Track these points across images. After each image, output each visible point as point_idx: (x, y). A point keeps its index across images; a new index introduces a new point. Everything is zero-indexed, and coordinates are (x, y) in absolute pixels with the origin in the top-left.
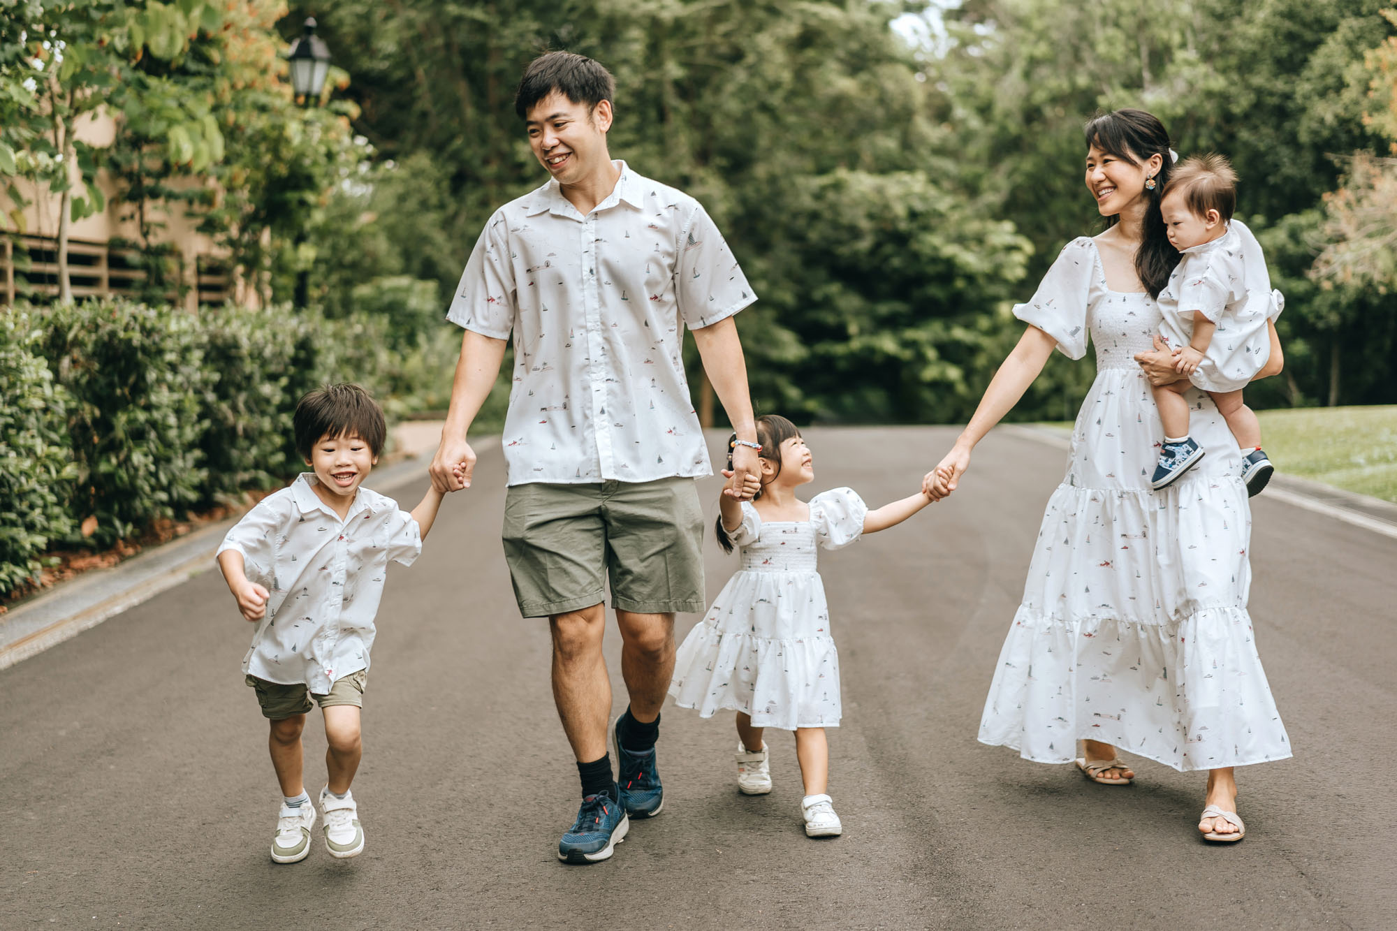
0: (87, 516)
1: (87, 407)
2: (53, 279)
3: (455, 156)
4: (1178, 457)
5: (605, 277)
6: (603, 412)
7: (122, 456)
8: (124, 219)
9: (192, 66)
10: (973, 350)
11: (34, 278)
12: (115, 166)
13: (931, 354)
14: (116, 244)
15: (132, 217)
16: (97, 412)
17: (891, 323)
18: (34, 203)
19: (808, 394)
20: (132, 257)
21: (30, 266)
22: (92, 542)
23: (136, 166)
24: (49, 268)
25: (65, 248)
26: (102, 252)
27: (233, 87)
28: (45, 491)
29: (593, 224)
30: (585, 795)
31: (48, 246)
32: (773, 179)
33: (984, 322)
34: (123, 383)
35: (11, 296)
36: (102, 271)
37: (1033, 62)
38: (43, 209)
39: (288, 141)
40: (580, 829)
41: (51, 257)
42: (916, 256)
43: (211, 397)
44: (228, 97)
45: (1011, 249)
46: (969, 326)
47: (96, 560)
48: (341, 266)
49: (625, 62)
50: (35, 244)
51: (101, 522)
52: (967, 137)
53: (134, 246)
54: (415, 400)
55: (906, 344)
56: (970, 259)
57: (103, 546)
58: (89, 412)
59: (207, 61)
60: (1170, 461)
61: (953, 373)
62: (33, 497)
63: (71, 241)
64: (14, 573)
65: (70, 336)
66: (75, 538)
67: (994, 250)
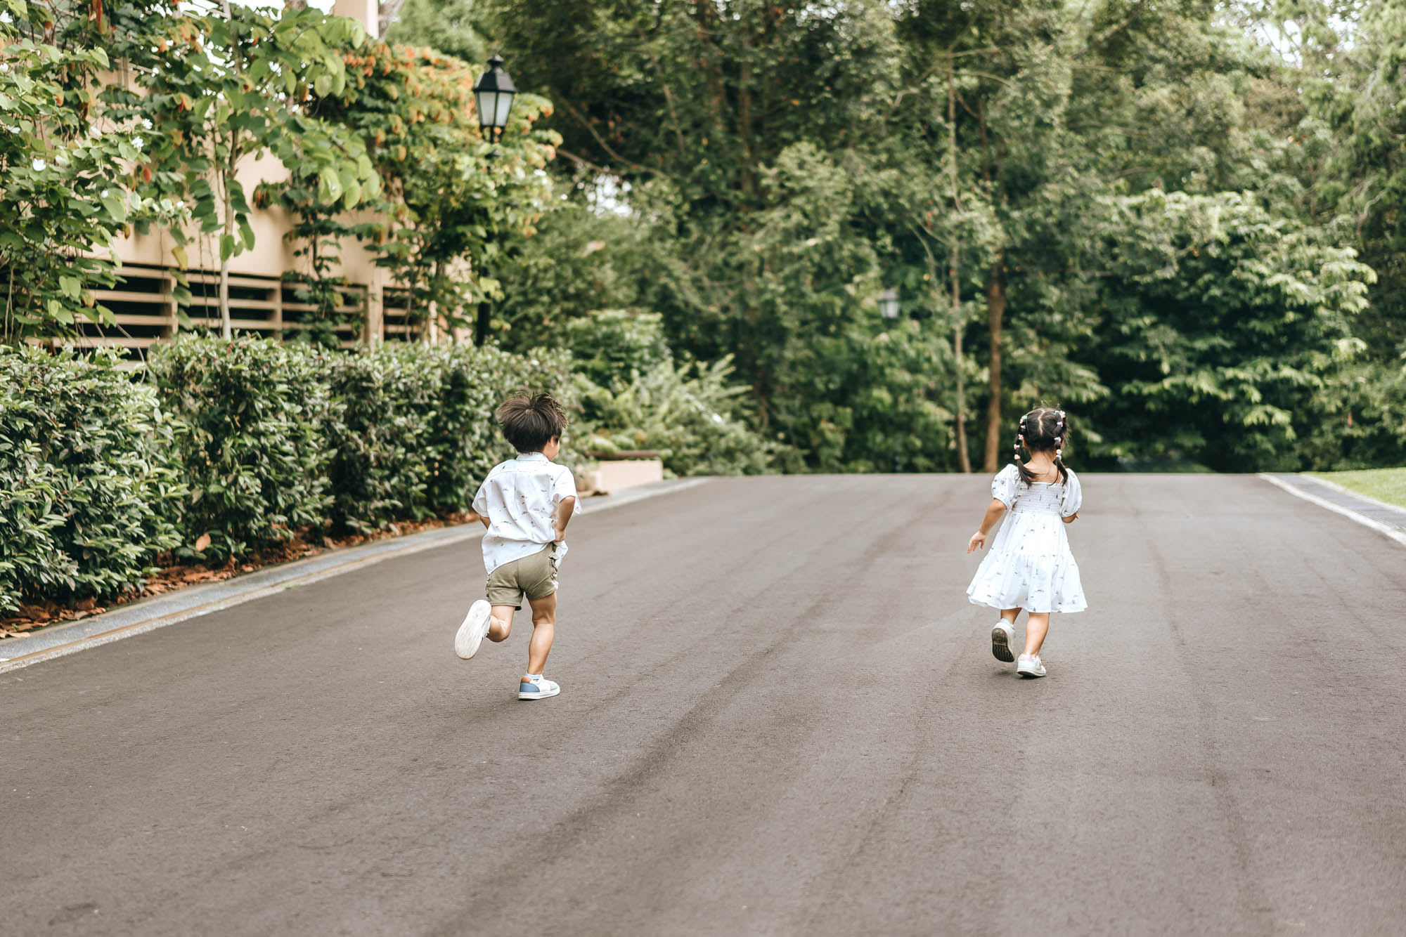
0: (202, 534)
1: (201, 432)
2: (214, 312)
3: (700, 180)
7: (230, 479)
8: (298, 253)
9: (369, 102)
10: (1307, 391)
11: (194, 311)
12: (287, 201)
13: (1256, 396)
14: (290, 278)
15: (306, 251)
16: (211, 438)
17: (1210, 360)
18: (197, 240)
19: (1110, 440)
20: (302, 290)
21: (192, 300)
22: (203, 556)
23: (311, 203)
24: (212, 302)
25: (226, 282)
26: (276, 285)
27: (407, 122)
28: (145, 506)
31: (210, 280)
32: (1065, 201)
33: (1319, 361)
34: (234, 412)
35: (175, 329)
36: (276, 304)
38: (205, 246)
39: (459, 174)
41: (212, 290)
42: (1240, 285)
43: (339, 426)
44: (402, 131)
45: (1353, 276)
46: (1298, 367)
47: (210, 574)
48: (566, 297)
49: (881, 77)
50: (197, 278)
51: (214, 539)
52: (1315, 150)
53: (305, 280)
54: (623, 438)
55: (1225, 384)
56: (1300, 289)
57: (214, 562)
58: (202, 437)
59: (385, 96)
61: (1281, 417)
62: (134, 511)
63: (231, 275)
64: (110, 577)
65: (187, 368)
66: (187, 552)
67: (1331, 279)
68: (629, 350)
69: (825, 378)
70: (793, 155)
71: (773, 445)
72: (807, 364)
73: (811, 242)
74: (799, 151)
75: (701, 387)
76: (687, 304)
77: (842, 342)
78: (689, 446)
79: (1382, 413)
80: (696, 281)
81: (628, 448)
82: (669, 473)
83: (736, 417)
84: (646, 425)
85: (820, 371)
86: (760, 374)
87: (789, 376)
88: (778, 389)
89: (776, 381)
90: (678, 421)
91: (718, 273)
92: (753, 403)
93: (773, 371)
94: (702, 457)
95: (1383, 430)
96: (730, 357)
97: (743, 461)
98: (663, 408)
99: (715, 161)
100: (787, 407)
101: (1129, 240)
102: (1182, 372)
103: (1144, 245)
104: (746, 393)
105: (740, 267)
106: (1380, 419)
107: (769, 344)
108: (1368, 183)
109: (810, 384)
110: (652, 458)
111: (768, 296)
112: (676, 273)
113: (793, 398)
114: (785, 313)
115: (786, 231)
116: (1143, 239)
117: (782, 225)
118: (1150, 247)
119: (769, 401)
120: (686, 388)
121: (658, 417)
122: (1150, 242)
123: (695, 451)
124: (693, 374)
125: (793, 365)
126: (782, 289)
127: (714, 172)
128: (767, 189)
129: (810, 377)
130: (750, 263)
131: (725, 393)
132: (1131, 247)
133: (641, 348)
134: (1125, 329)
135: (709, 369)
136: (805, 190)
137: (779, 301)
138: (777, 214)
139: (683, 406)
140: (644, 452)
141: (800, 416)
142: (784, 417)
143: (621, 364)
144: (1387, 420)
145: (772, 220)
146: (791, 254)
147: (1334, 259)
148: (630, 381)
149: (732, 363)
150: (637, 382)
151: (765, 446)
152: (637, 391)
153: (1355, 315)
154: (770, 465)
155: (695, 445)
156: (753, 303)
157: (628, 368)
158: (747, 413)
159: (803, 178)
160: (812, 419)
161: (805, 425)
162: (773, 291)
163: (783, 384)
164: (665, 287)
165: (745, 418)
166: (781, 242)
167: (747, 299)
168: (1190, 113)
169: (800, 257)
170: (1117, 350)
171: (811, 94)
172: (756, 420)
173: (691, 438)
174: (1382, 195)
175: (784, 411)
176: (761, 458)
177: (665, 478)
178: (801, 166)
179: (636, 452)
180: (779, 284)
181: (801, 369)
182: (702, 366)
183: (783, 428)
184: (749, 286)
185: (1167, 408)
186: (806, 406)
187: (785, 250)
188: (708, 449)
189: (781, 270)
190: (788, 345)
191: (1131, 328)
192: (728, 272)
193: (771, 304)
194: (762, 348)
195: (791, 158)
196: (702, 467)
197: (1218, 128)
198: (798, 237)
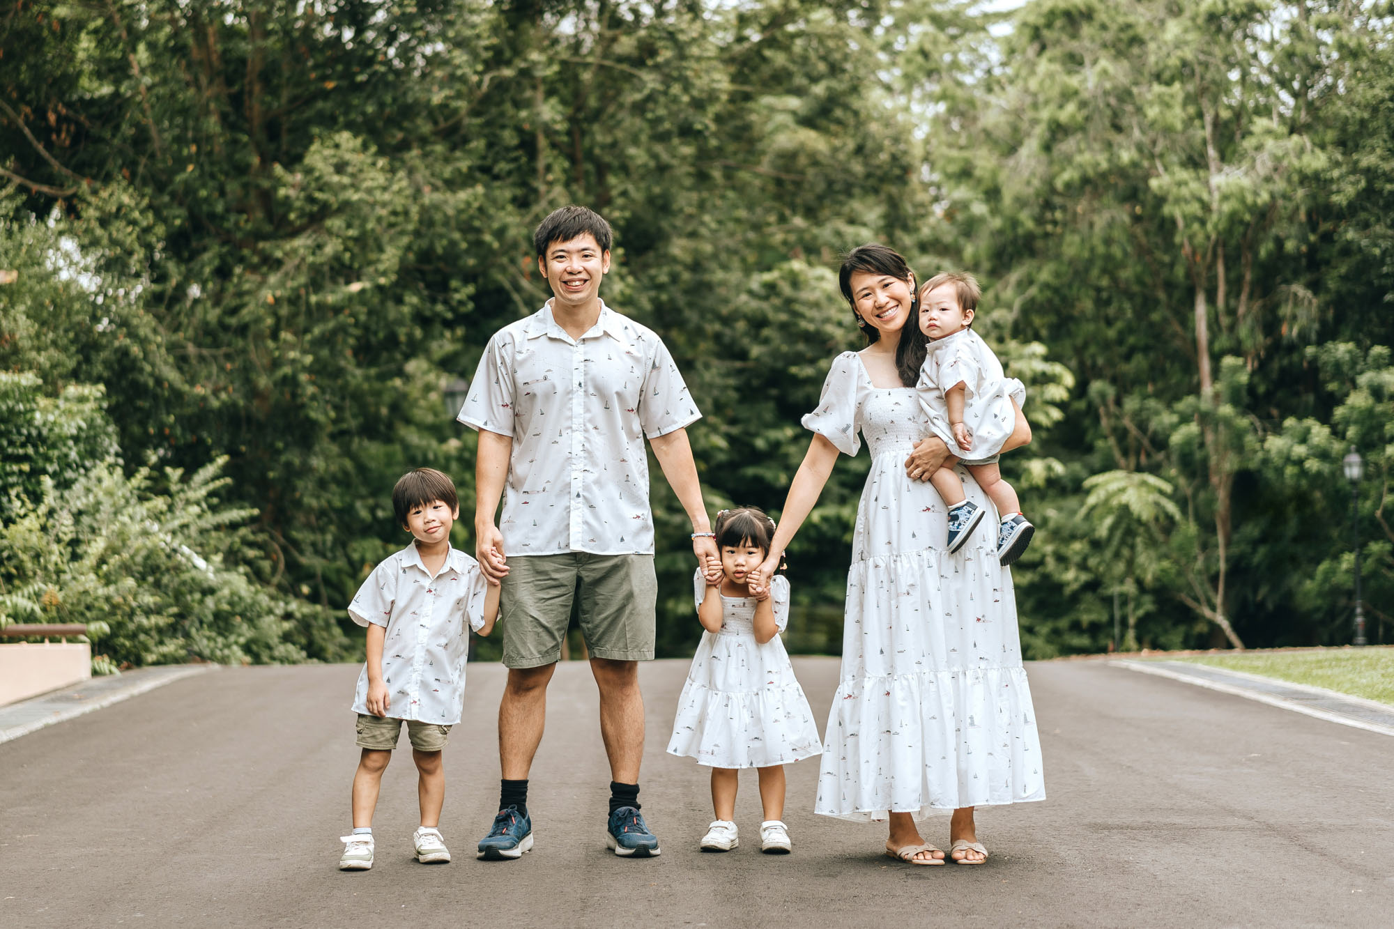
3: (182, 196)
4: (962, 519)
5: (591, 390)
6: (578, 496)
29: (581, 348)
30: (501, 809)
32: (697, 262)
37: (1058, 131)
40: (494, 834)
54: (20, 599)
60: (957, 523)
68: (39, 440)
69: (371, 501)
70: (328, 152)
71: (294, 606)
72: (343, 481)
73: (355, 287)
74: (337, 146)
75: (171, 508)
76: (159, 381)
77: (397, 448)
78: (148, 612)
79: (1044, 556)
80: (172, 348)
81: (30, 618)
82: (104, 664)
83: (232, 559)
84: (66, 577)
85: (363, 491)
86: (272, 495)
87: (318, 497)
88: (301, 518)
89: (298, 504)
90: (126, 569)
91: (210, 335)
92: (261, 537)
93: (294, 489)
94: (173, 630)
95: (1046, 577)
96: (222, 460)
97: (246, 632)
98: (97, 547)
99: (207, 168)
100: (314, 544)
101: (783, 317)
102: (832, 502)
103: (804, 324)
104: (252, 520)
105: (243, 330)
106: (1042, 562)
107: (287, 446)
108: (1014, 276)
109: (349, 510)
110: (72, 638)
111: (287, 370)
112: (142, 332)
113: (323, 531)
114: (313, 398)
115: (315, 270)
116: (802, 316)
117: (310, 259)
118: (811, 327)
119: (286, 536)
120: (142, 510)
121: (89, 562)
122: (812, 320)
123: (161, 621)
124: (158, 486)
125: (322, 484)
126: (308, 359)
127: (204, 186)
128: (287, 202)
129: (348, 499)
130: (258, 320)
131: (211, 520)
132: (783, 327)
133: (63, 439)
134: (760, 443)
135: (185, 479)
136: (345, 206)
137: (303, 377)
138: (301, 243)
139: (136, 543)
140: (59, 626)
141: (334, 559)
142: (308, 560)
143: (26, 467)
144: (1051, 564)
145: (294, 251)
146: (321, 306)
147: (1021, 357)
148: (37, 498)
149: (226, 471)
150: (50, 499)
151: (280, 608)
152: (51, 513)
153: (1048, 429)
154: (286, 638)
155: (158, 611)
156: (263, 382)
157: (36, 472)
158: (251, 553)
159: (344, 187)
160: (351, 562)
161: (339, 571)
162: (293, 361)
163: (310, 510)
164: (124, 352)
165: (248, 562)
166: (306, 286)
167: (253, 376)
168: (859, 150)
169: (337, 310)
170: (750, 471)
171: (355, 69)
172: (266, 565)
173: (149, 599)
174: (1033, 291)
175: (309, 550)
176: (272, 627)
177: (95, 673)
178: (340, 168)
179: (45, 626)
180: (304, 352)
181: (333, 487)
182: (174, 474)
183: (308, 576)
184: (257, 358)
185: (814, 549)
186: (341, 543)
187: (313, 299)
188: (181, 616)
189: (307, 330)
190: (317, 448)
191: (767, 440)
192: (224, 337)
193: (290, 382)
194: (279, 452)
195: (325, 159)
196: (171, 647)
197: (897, 172)
198: (334, 281)
